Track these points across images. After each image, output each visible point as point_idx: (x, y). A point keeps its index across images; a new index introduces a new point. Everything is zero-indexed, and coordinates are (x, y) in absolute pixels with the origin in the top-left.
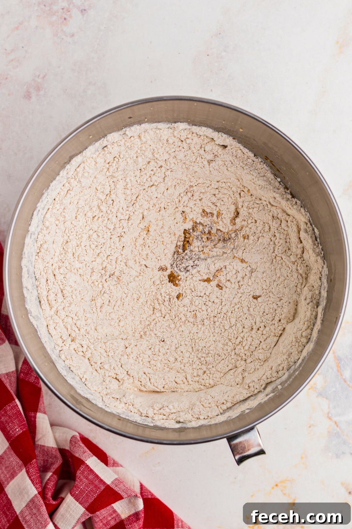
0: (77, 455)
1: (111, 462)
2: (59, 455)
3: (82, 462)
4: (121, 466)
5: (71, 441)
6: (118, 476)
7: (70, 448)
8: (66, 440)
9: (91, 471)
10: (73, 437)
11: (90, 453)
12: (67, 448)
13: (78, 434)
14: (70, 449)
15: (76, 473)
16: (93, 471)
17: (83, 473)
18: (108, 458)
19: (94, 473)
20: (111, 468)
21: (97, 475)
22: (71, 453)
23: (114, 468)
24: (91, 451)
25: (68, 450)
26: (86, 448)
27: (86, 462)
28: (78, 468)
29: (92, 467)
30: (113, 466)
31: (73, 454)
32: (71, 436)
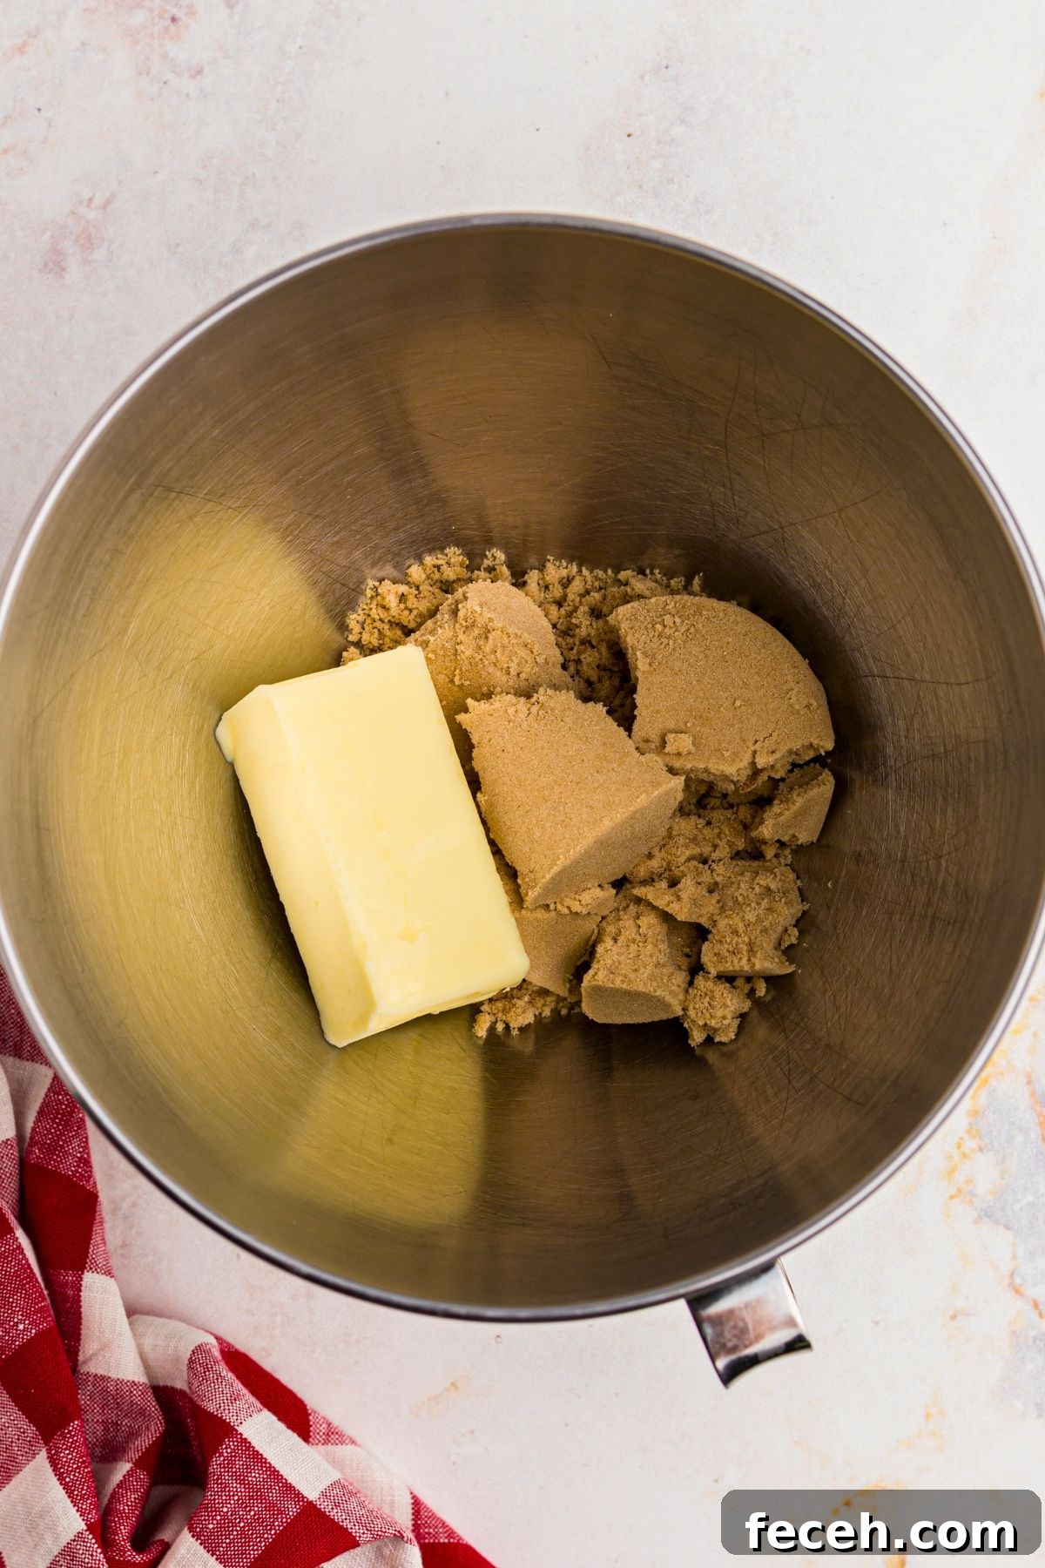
0: (211, 1408)
1: (318, 1428)
2: (152, 1406)
3: (228, 1430)
4: (353, 1442)
5: (191, 1361)
6: (343, 1474)
7: (190, 1384)
8: (177, 1360)
9: (257, 1457)
10: (199, 1349)
11: (252, 1399)
12: (180, 1384)
13: (214, 1342)
14: (190, 1388)
15: (206, 1463)
16: (262, 1458)
17: (230, 1462)
18: (311, 1418)
19: (265, 1463)
20: (321, 1448)
21: (275, 1471)
22: (191, 1400)
23: (330, 1447)
24: (254, 1393)
25: (182, 1393)
26: (239, 1386)
27: (240, 1429)
28: (215, 1450)
29: (258, 1444)
30: (327, 1442)
31: (199, 1403)
32: (193, 1348)
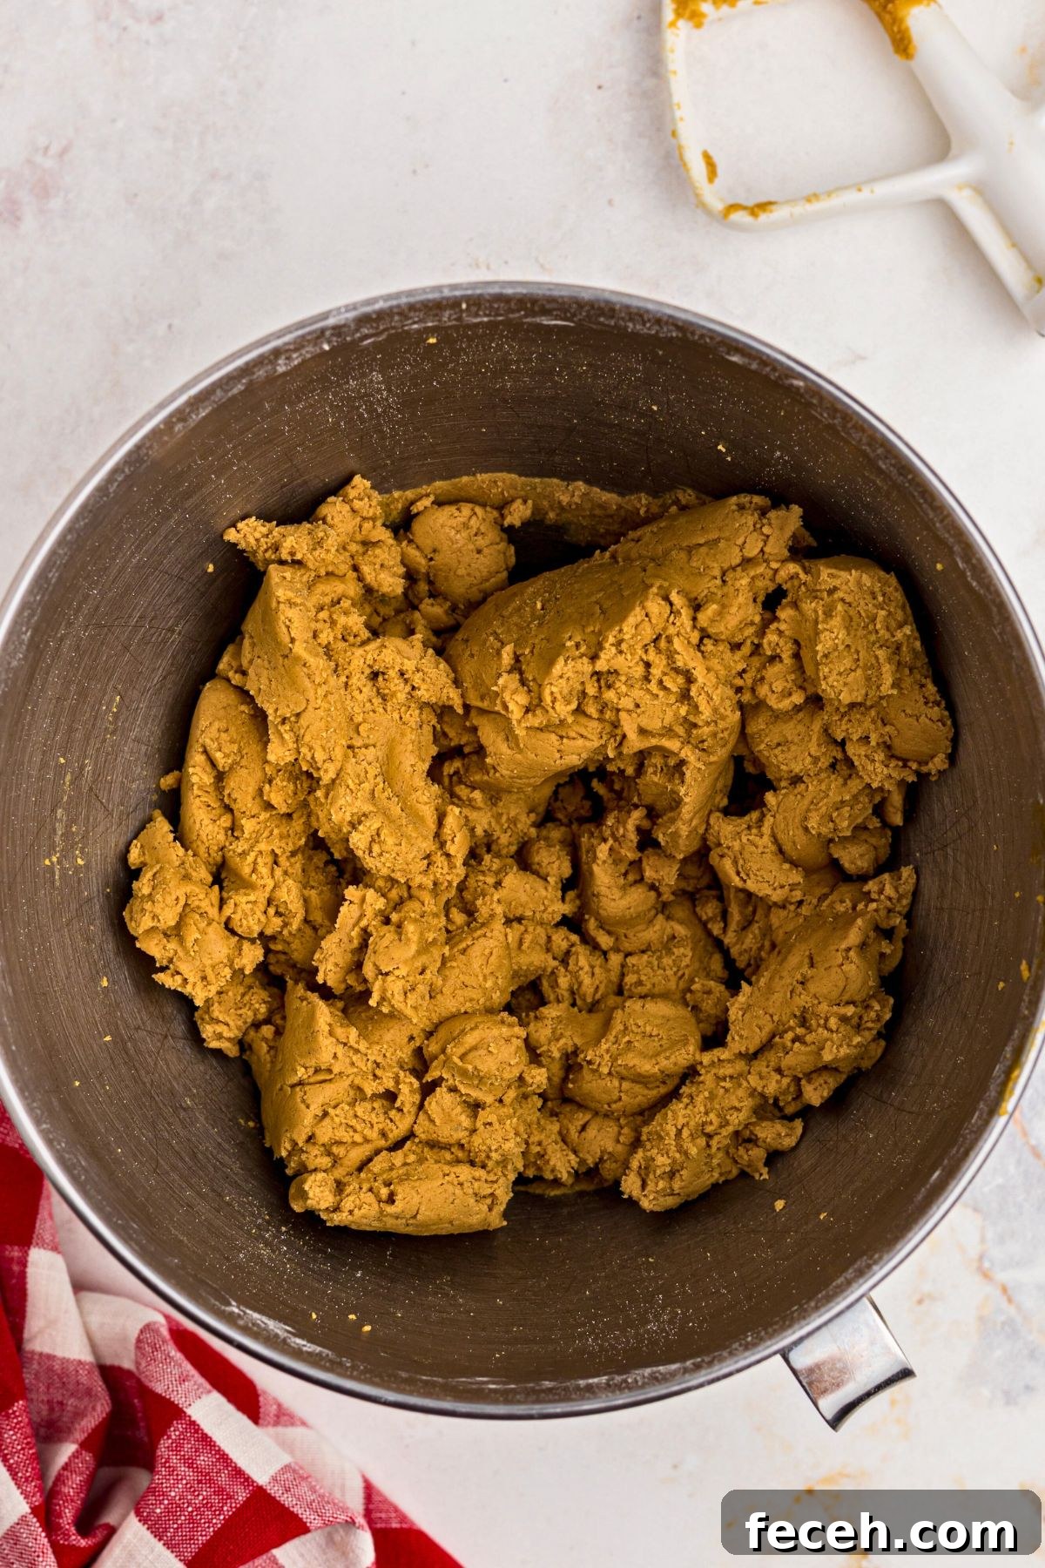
0: (159, 1388)
1: (268, 1409)
2: (99, 1386)
3: (176, 1412)
4: (304, 1424)
5: (139, 1341)
6: (293, 1456)
7: (138, 1364)
8: (125, 1339)
9: (206, 1440)
10: (148, 1328)
11: (201, 1380)
12: (128, 1364)
13: (162, 1320)
14: (138, 1368)
15: (154, 1446)
16: (211, 1441)
17: (176, 1448)
18: (261, 1399)
19: (215, 1446)
20: (271, 1430)
21: (224, 1454)
22: (139, 1381)
23: (280, 1429)
24: (204, 1374)
25: (129, 1373)
26: (188, 1367)
27: (189, 1411)
28: (163, 1432)
29: (207, 1427)
30: (276, 1423)
31: (147, 1383)
32: (140, 1326)
